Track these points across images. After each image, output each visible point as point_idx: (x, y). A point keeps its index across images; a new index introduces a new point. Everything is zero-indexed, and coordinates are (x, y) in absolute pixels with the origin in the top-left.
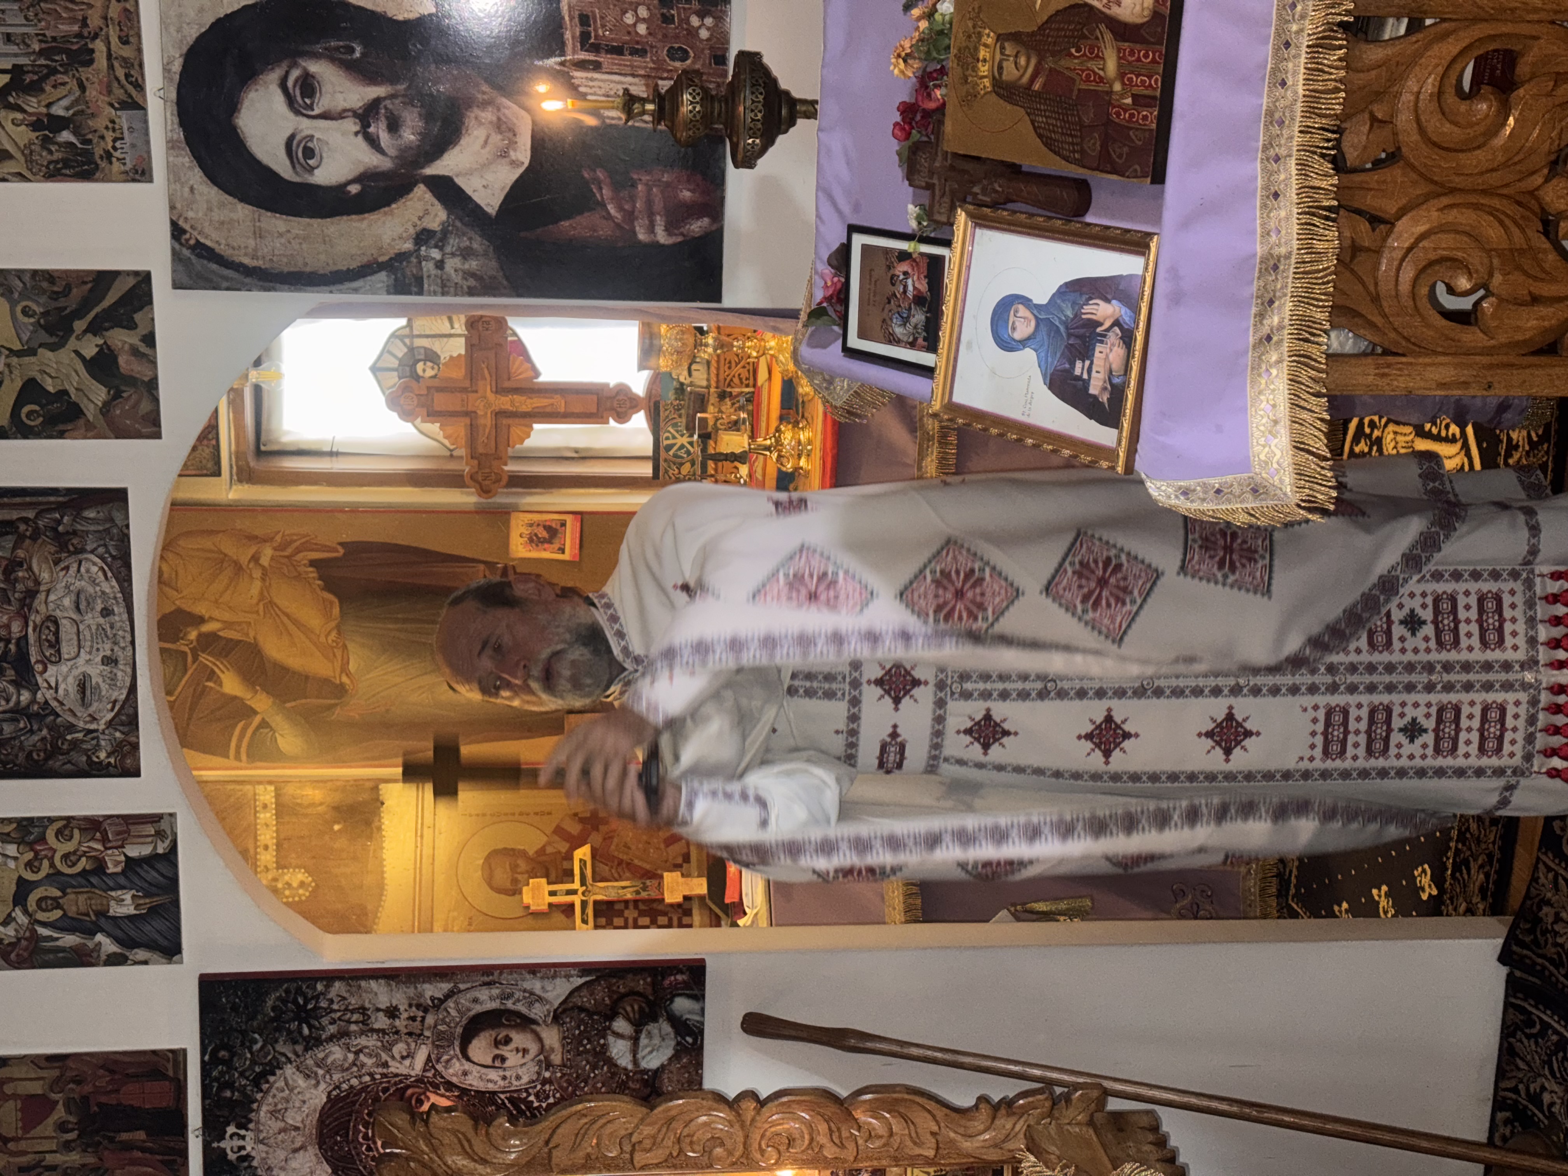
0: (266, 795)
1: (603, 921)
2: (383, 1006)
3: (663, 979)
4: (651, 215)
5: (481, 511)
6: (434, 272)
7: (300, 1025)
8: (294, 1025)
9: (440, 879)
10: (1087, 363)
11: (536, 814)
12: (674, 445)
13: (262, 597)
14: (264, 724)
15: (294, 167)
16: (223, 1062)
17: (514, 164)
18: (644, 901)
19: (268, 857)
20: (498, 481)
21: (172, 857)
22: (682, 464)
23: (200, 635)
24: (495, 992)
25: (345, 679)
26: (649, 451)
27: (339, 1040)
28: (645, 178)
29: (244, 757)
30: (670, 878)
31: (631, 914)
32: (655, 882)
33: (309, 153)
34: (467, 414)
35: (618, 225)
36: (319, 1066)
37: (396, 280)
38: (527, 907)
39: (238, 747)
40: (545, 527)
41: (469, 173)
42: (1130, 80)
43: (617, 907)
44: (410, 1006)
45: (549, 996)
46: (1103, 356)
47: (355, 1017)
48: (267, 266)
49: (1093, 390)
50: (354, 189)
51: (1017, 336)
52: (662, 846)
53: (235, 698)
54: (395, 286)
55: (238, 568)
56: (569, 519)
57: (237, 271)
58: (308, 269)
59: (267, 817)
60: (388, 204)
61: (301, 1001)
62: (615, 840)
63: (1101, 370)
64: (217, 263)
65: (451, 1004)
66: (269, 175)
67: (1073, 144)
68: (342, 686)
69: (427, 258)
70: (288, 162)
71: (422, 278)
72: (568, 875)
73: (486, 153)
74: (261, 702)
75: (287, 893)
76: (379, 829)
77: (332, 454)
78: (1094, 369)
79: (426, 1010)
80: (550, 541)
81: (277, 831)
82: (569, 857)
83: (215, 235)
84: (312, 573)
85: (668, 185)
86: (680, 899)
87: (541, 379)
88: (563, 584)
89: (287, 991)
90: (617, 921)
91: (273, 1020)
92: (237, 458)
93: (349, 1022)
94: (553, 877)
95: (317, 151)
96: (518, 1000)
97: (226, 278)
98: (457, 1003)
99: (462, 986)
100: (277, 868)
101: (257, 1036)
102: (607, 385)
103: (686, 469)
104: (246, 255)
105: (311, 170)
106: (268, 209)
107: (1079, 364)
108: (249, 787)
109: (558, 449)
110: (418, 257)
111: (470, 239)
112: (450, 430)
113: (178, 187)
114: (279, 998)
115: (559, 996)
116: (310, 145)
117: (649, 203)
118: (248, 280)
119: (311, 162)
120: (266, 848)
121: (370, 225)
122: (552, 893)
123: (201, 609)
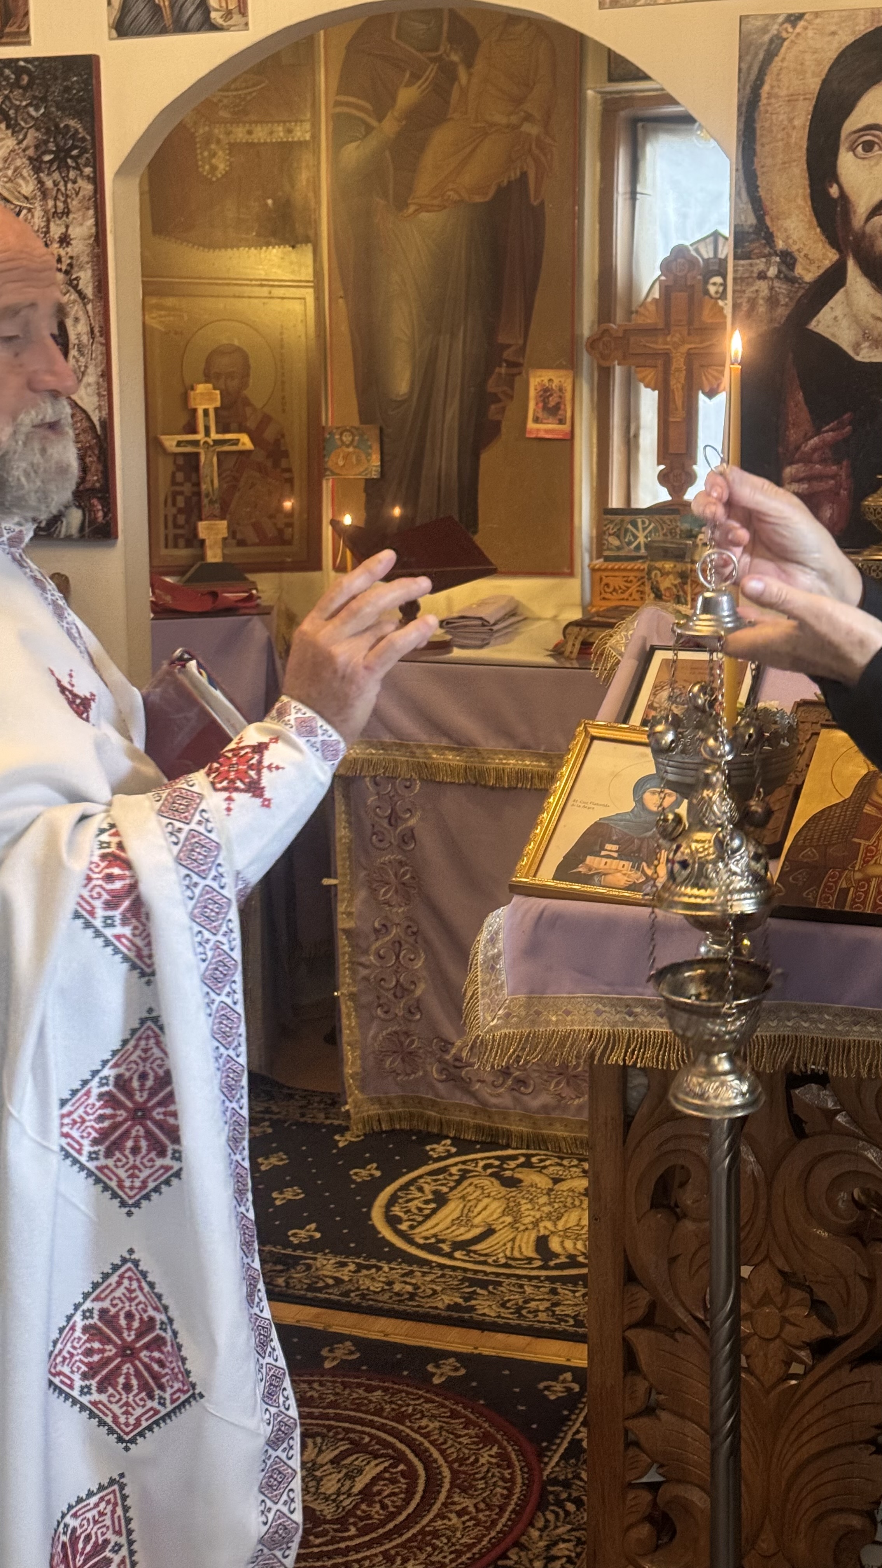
0: (301, 133)
1: (181, 461)
2: (70, 231)
3: (99, 499)
4: (809, 479)
5: (574, 339)
6: (756, 270)
7: (51, 152)
8: (52, 146)
9: (221, 304)
10: (615, 855)
11: (283, 398)
12: (637, 529)
13: (492, 125)
14: (369, 129)
15: (855, 132)
16: (18, 79)
17: (857, 346)
18: (199, 502)
19: (240, 135)
20: (603, 357)
21: (206, 26)
22: (618, 537)
23: (454, 64)
24: (85, 339)
25: (412, 208)
26: (634, 506)
27: (39, 189)
28: (843, 474)
29: (338, 110)
30: (222, 526)
31: (187, 488)
32: (217, 512)
33: (868, 147)
34: (668, 325)
35: (798, 448)
36: (15, 171)
37: (748, 233)
38: (192, 389)
39: (348, 104)
40: (558, 403)
41: (849, 304)
42: (863, 886)
43: (194, 476)
44: (71, 258)
45: (82, 391)
46: (620, 868)
47: (61, 205)
48: (762, 108)
49: (589, 860)
50: (834, 191)
51: (647, 796)
52: (254, 520)
53: (394, 99)
54: (743, 233)
55: (518, 101)
56: (566, 427)
57: (756, 80)
58: (758, 148)
59: (280, 133)
60: (820, 225)
61: (75, 152)
62: (258, 475)
63: (607, 867)
64: (764, 59)
65: (74, 296)
66: (847, 108)
67: (812, 839)
68: (407, 205)
69: (768, 264)
70: (860, 126)
71: (749, 258)
72: (223, 428)
73: (868, 320)
74: (389, 126)
75: (206, 154)
76: (268, 244)
77: (633, 195)
78: (609, 860)
79: (67, 273)
80: (545, 408)
81: (265, 143)
82: (240, 430)
83: (791, 56)
84: (514, 175)
85: (838, 494)
86: (202, 535)
87: (702, 397)
88: (504, 423)
89: (83, 140)
90: (180, 477)
91: (57, 126)
92: (625, 98)
93: (56, 199)
94: (224, 413)
95: (870, 154)
96: (77, 361)
97: (750, 68)
98: (74, 302)
99: (89, 307)
100: (229, 144)
101: (42, 111)
102: (695, 463)
103: (615, 542)
104: (772, 87)
105: (852, 149)
106: (815, 107)
107: (615, 847)
108: (309, 115)
109: (638, 418)
110: (770, 255)
111: (786, 305)
112: (652, 308)
113: (836, 20)
114: (76, 131)
115: (81, 398)
116: (876, 147)
117: (820, 477)
118: (748, 90)
119: (860, 148)
120: (250, 132)
121: (799, 207)
122: (206, 412)
123: (480, 65)
